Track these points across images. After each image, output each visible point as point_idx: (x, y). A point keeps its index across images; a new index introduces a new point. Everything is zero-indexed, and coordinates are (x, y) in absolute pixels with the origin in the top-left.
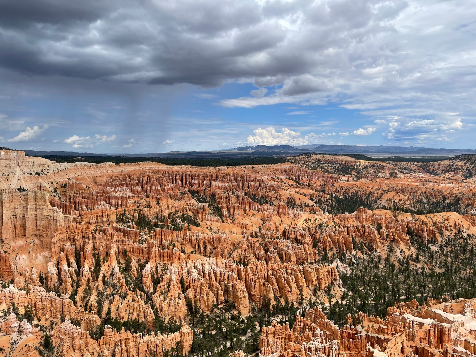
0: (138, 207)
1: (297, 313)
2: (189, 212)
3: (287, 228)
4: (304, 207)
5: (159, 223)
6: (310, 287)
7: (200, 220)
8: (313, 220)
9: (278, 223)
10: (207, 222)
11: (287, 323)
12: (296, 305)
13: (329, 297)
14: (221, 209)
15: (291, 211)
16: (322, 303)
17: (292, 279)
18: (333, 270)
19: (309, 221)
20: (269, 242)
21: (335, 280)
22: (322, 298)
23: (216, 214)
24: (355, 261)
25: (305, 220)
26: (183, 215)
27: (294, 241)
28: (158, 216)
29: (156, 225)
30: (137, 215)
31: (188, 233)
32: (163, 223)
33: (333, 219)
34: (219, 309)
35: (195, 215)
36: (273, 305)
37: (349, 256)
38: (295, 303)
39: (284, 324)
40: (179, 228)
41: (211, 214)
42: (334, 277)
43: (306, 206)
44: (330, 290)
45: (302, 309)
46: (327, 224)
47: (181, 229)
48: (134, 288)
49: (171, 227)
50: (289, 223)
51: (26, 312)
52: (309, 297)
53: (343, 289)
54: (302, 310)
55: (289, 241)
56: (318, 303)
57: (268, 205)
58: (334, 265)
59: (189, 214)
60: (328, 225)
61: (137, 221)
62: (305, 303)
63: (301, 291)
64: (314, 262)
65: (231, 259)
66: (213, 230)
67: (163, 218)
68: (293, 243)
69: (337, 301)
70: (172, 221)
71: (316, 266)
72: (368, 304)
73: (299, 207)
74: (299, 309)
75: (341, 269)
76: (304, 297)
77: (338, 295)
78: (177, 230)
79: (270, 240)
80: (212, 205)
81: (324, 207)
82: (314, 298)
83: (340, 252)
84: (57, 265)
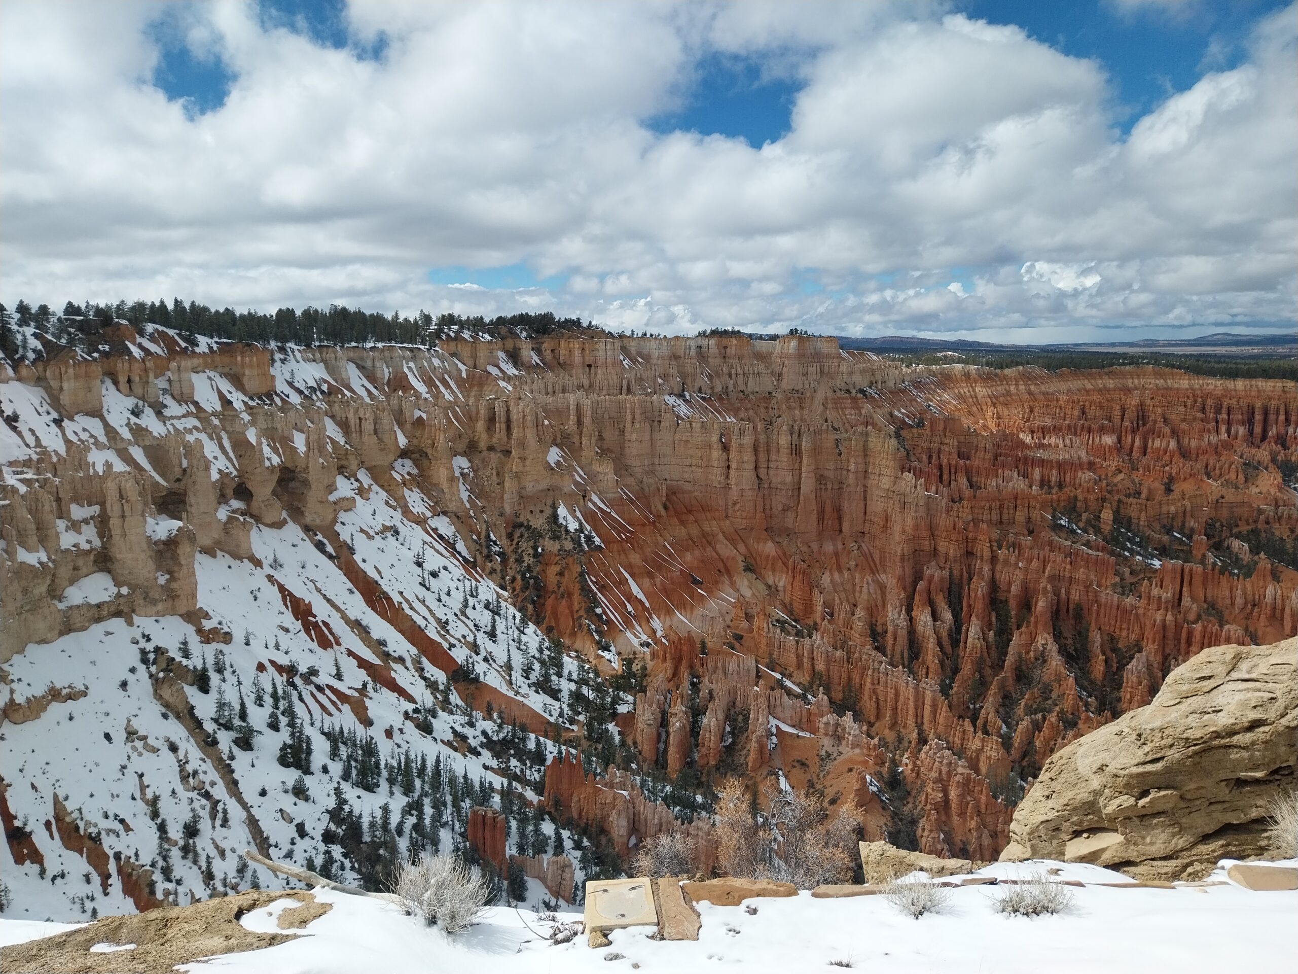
2: (1276, 525)
5: (1177, 546)
26: (1255, 532)
28: (1172, 526)
29: (1166, 552)
30: (1107, 515)
31: (1273, 588)
32: (1187, 548)
47: (1248, 571)
49: (1214, 563)
61: (1110, 532)
67: (1187, 532)
70: (1219, 545)
84: (909, 610)
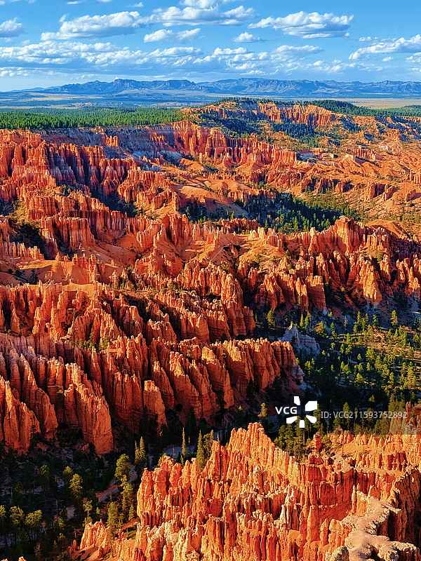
6: (238, 385)
8: (244, 248)
11: (193, 459)
19: (234, 250)
21: (289, 368)
23: (28, 242)
25: (226, 249)
33: (285, 245)
34: (46, 442)
36: (163, 425)
37: (317, 319)
41: (16, 241)
42: (286, 362)
53: (304, 386)
58: (287, 338)
64: (245, 334)
75: (302, 346)
76: (226, 407)
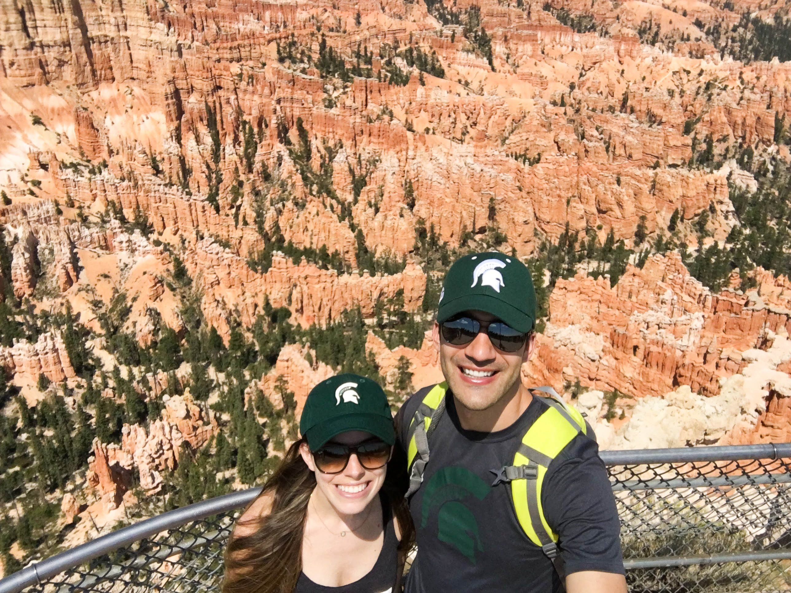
0: (319, 29)
1: (628, 259)
2: (421, 44)
3: (633, 88)
4: (678, 41)
5: (363, 66)
6: (663, 213)
7: (444, 65)
8: (694, 73)
9: (614, 76)
10: (460, 69)
11: (606, 275)
12: (629, 244)
13: (699, 234)
14: (490, 40)
15: (646, 48)
16: (684, 246)
17: (629, 196)
18: (719, 182)
19: (684, 75)
20: (589, 118)
21: (720, 202)
22: (685, 236)
23: (479, 52)
24: (771, 168)
25: (674, 73)
26: (410, 51)
27: (645, 118)
28: (359, 51)
29: (357, 71)
30: (316, 47)
31: (420, 90)
32: (369, 67)
33: (741, 73)
34: (475, 241)
35: (434, 53)
36: (583, 243)
37: (761, 155)
38: (626, 242)
39: (600, 277)
40: (401, 77)
41: (468, 51)
42: (718, 196)
43: (682, 39)
44: (706, 221)
45: (641, 253)
46: (725, 84)
47: (405, 81)
48: (319, 192)
49: (386, 76)
50: (639, 79)
51: (137, 217)
52: (658, 232)
53: (733, 221)
54: (640, 256)
55: (633, 117)
56: (675, 245)
57: (597, 34)
58: (724, 171)
59: (422, 50)
60: (726, 86)
61: (319, 60)
62: (649, 242)
63: (643, 218)
64: (679, 163)
65: (505, 147)
66: (470, 86)
67: (369, 55)
68: (641, 123)
69: (716, 243)
70: (389, 63)
71: (684, 171)
72: (781, 253)
73: (667, 41)
74: (632, 252)
75: (738, 182)
76: (647, 232)
77: (720, 231)
78: (397, 83)
79: (591, 113)
80: (470, 30)
81: (723, 44)
82: (668, 234)
83: (741, 146)
84: (179, 139)
